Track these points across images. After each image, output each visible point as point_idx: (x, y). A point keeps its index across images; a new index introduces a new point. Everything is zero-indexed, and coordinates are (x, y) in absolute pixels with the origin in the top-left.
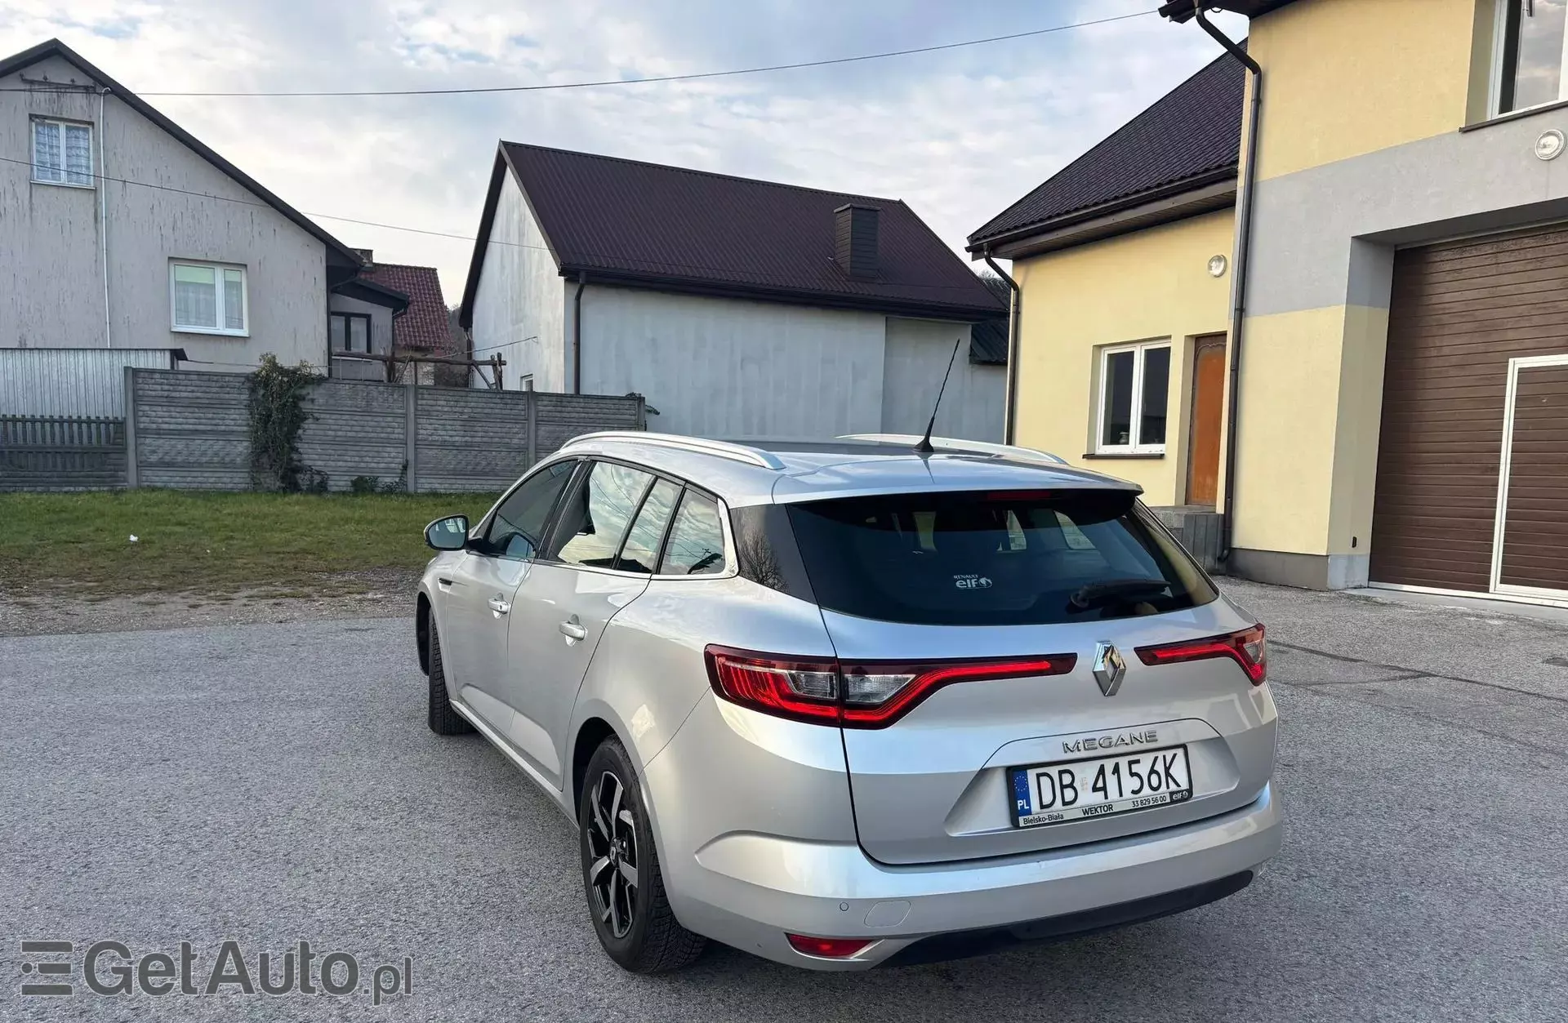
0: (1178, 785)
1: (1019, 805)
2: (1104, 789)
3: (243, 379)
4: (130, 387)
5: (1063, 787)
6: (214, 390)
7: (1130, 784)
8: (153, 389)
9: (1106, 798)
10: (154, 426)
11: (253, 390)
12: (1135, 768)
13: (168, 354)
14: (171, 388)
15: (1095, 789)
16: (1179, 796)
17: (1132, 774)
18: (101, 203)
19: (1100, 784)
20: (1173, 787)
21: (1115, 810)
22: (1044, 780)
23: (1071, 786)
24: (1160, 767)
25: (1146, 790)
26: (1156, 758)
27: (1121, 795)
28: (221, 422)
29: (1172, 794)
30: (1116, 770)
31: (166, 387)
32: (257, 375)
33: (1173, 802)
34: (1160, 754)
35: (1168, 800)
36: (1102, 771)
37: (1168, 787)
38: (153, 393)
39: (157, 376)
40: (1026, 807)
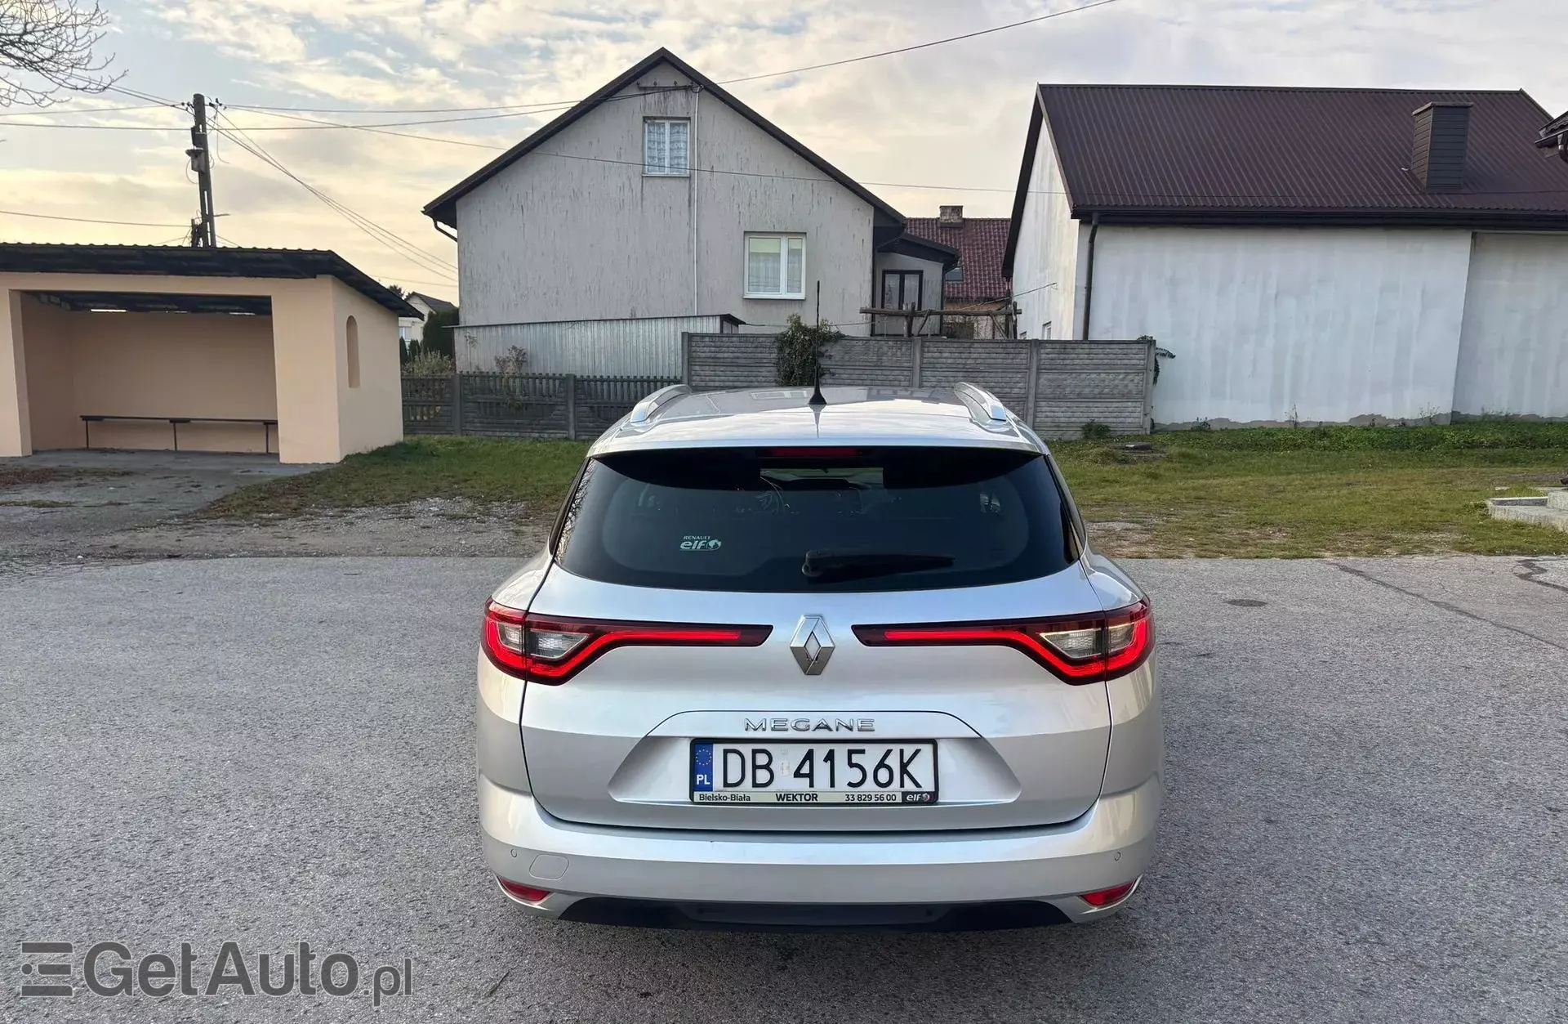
0: (918, 785)
1: (698, 779)
2: (810, 776)
3: (773, 339)
4: (686, 347)
5: (755, 767)
6: (750, 350)
7: (846, 775)
8: (704, 352)
9: (811, 785)
10: (703, 384)
11: (781, 349)
12: (856, 758)
13: (718, 319)
14: (717, 350)
15: (797, 774)
16: (917, 798)
17: (851, 765)
18: (694, 189)
19: (806, 770)
20: (909, 786)
21: (820, 800)
22: (732, 758)
23: (767, 767)
24: (893, 762)
25: (869, 786)
26: (889, 752)
27: (832, 785)
28: (754, 379)
29: (905, 794)
30: (830, 757)
31: (713, 349)
32: (784, 335)
33: (904, 803)
34: (896, 748)
35: (899, 800)
36: (809, 756)
37: (902, 785)
38: (704, 355)
39: (707, 339)
40: (706, 783)
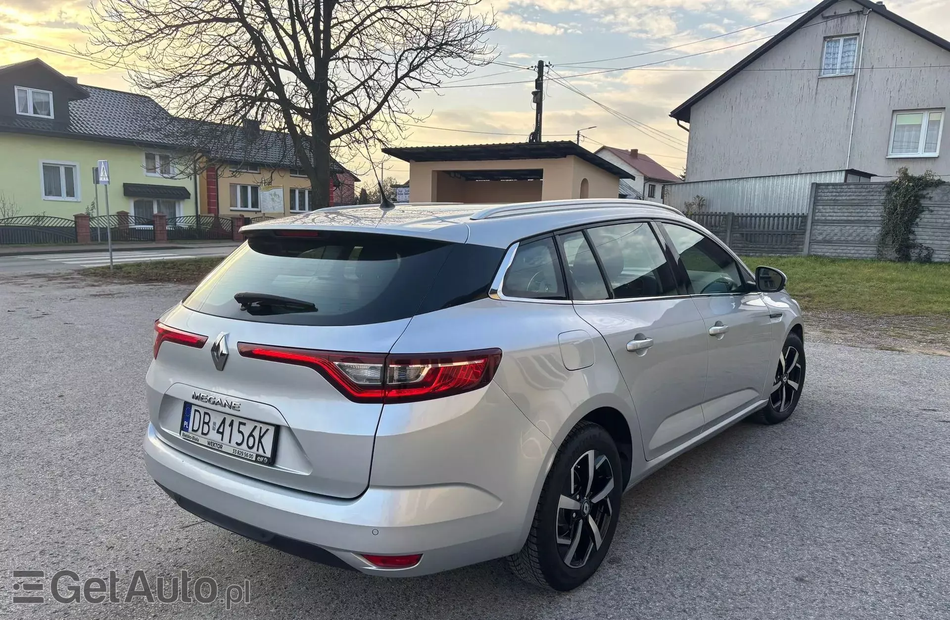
0: (265, 453)
1: (184, 424)
2: (222, 433)
4: (813, 193)
5: (204, 423)
7: (237, 438)
8: (827, 196)
9: (222, 439)
11: (889, 193)
12: (242, 428)
13: (844, 173)
14: (839, 194)
15: (218, 431)
16: (262, 459)
17: (240, 432)
18: (856, 83)
19: (221, 430)
20: (261, 452)
21: (223, 449)
22: (197, 413)
23: (208, 423)
24: (256, 434)
25: (244, 446)
26: (255, 427)
27: (230, 442)
29: (257, 456)
30: (231, 425)
31: (836, 194)
32: (893, 183)
33: (256, 461)
34: (259, 425)
35: (254, 459)
36: (224, 422)
37: (258, 450)
38: (827, 198)
39: (833, 187)
40: (186, 427)
